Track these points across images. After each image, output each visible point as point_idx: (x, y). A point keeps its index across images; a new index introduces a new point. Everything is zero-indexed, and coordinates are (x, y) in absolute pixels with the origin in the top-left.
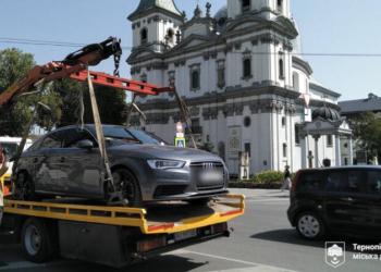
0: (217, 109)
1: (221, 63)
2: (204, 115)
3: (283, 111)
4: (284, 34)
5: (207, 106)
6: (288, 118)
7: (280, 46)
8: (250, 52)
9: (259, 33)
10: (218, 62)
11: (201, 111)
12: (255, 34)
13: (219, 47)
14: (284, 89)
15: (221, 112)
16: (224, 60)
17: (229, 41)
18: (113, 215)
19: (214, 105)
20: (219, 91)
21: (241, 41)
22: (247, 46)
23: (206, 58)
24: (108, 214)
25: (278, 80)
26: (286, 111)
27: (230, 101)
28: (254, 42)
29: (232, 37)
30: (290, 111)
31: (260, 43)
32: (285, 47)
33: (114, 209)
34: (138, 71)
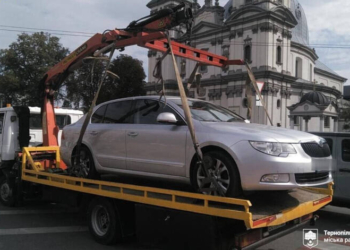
0: (221, 90)
1: (226, 49)
2: (210, 95)
3: (278, 94)
4: (283, 23)
5: (212, 87)
6: (284, 100)
7: (279, 34)
8: (250, 39)
9: (259, 22)
10: (223, 47)
11: (207, 92)
12: (255, 23)
13: (225, 34)
14: (281, 74)
15: (224, 93)
16: (228, 46)
17: (233, 29)
18: (206, 203)
19: (218, 87)
20: (224, 74)
21: (243, 29)
22: (248, 33)
23: (214, 44)
24: (200, 202)
25: (275, 66)
26: (282, 94)
27: (231, 84)
28: (255, 31)
29: (235, 25)
30: (286, 94)
31: (259, 31)
32: (284, 35)
33: (206, 197)
34: (155, 55)
